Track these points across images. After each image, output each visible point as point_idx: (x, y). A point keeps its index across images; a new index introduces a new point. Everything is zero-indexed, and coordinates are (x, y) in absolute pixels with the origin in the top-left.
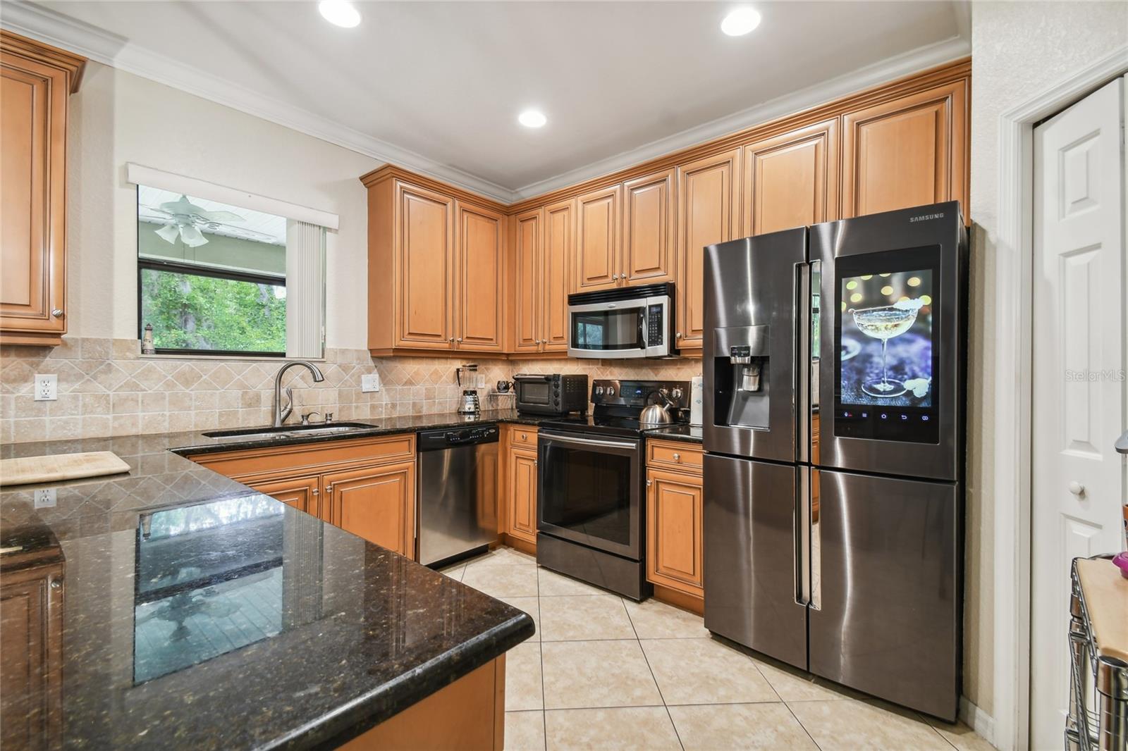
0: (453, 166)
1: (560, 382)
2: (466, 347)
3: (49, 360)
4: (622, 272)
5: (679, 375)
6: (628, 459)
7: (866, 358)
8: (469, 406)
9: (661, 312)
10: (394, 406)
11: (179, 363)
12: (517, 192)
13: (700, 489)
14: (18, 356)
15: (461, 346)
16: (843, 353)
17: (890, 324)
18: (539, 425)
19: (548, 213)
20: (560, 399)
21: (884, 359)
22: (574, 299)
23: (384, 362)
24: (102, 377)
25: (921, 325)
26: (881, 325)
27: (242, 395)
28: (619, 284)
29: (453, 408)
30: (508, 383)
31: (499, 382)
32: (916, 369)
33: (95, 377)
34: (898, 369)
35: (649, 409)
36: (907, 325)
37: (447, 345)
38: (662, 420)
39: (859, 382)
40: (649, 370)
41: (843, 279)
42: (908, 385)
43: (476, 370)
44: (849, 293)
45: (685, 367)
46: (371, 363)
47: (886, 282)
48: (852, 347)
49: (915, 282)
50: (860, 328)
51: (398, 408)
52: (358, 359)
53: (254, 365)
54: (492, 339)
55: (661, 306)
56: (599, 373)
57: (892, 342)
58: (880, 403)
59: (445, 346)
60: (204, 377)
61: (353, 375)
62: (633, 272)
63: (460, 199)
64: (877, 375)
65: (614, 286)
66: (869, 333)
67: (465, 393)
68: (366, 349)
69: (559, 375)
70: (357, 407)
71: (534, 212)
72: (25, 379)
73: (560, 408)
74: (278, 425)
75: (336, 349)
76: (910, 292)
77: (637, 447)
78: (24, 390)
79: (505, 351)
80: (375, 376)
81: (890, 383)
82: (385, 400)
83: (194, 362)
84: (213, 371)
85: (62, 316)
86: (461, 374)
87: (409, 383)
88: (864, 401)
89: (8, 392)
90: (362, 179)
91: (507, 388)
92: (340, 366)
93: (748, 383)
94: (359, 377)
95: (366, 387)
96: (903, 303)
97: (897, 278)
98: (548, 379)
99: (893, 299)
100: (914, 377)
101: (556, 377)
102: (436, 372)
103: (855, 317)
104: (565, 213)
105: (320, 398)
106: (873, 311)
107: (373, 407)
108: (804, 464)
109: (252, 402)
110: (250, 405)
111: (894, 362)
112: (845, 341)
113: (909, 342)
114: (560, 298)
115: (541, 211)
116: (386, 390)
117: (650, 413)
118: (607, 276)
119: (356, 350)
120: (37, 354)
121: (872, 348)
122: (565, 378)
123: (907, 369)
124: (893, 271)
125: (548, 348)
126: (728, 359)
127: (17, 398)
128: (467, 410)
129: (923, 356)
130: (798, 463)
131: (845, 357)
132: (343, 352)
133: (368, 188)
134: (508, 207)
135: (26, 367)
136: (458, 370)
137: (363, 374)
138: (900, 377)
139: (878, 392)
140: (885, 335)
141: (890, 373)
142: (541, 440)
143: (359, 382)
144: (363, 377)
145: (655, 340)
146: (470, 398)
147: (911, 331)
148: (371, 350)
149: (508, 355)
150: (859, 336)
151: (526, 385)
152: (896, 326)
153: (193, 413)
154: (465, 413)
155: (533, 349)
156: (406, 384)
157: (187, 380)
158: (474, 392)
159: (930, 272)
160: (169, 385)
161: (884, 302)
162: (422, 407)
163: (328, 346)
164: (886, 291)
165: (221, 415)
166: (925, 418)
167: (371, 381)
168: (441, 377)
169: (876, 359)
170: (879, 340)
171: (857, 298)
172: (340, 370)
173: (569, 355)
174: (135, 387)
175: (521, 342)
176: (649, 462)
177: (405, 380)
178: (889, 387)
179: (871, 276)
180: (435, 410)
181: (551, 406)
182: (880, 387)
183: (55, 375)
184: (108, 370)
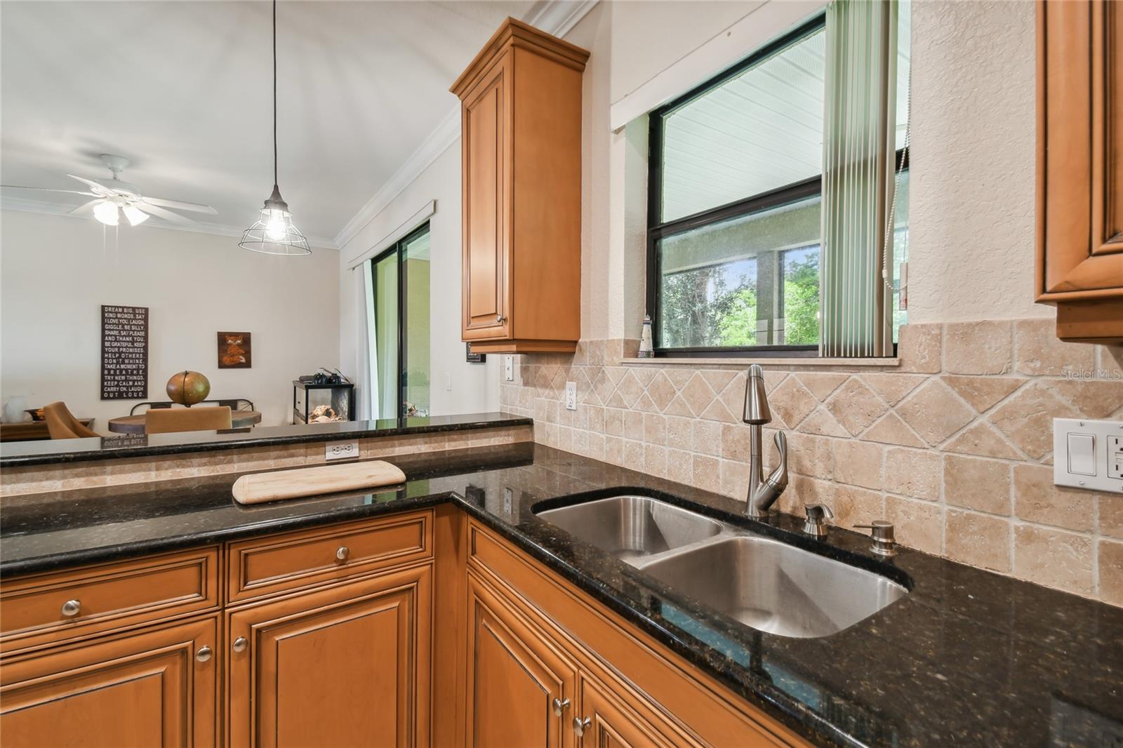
3: (573, 367)
14: (561, 363)
27: (723, 434)
60: (678, 393)
61: (1009, 415)
70: (1027, 537)
72: (563, 386)
75: (940, 327)
78: (563, 397)
84: (687, 383)
89: (557, 398)
92: (952, 381)
94: (1041, 424)
105: (883, 472)
119: (1022, 324)
120: (567, 362)
127: (560, 406)
135: (564, 374)
137: (1060, 411)
143: (1041, 445)
153: (666, 450)
157: (660, 398)
160: (646, 403)
172: (955, 394)
174: (620, 402)
183: (575, 383)
184: (603, 380)
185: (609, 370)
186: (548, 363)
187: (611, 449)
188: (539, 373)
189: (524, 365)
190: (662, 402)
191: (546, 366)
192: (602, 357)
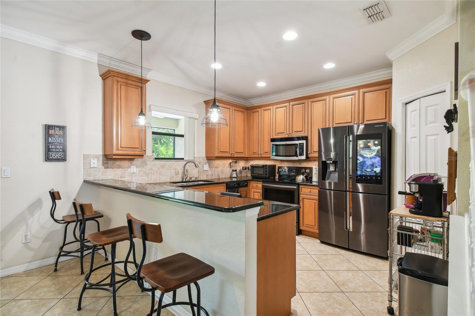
0: (230, 95)
1: (267, 167)
2: (236, 155)
3: (134, 162)
4: (289, 132)
5: (308, 165)
6: (294, 191)
7: (364, 162)
8: (234, 175)
9: (303, 146)
10: (212, 175)
11: (161, 162)
12: (249, 101)
13: (317, 200)
14: (128, 161)
15: (234, 155)
16: (358, 161)
17: (370, 153)
18: (262, 181)
19: (262, 110)
20: (267, 173)
21: (369, 163)
22: (273, 140)
23: (210, 160)
24: (145, 166)
25: (378, 154)
26: (368, 153)
27: (175, 172)
28: (289, 136)
29: (228, 175)
30: (246, 167)
31: (243, 167)
32: (377, 165)
33: (143, 167)
34: (372, 165)
35: (298, 176)
36: (374, 154)
37: (230, 155)
38: (303, 179)
39: (362, 168)
40: (298, 163)
41: (358, 141)
42: (375, 169)
43: (237, 163)
44: (360, 144)
45: (311, 162)
46: (206, 161)
47: (369, 142)
48: (360, 159)
49: (376, 142)
50: (363, 154)
51: (213, 176)
52: (203, 160)
53: (178, 162)
54: (242, 153)
55: (303, 143)
56: (280, 164)
57: (371, 158)
58: (368, 174)
59: (229, 155)
62: (293, 132)
63: (234, 106)
64: (367, 166)
65: (287, 136)
66: (365, 155)
67: (233, 171)
68: (205, 156)
69: (267, 165)
70: (203, 175)
71: (257, 110)
72: (129, 167)
73: (267, 176)
74: (184, 181)
76: (375, 145)
77: (297, 187)
78: (129, 170)
79: (247, 157)
80: (207, 165)
81: (370, 169)
82: (210, 173)
83: (164, 162)
85: (145, 151)
86: (231, 164)
87: (217, 167)
88: (364, 174)
89: (126, 171)
90: (204, 102)
91: (246, 169)
93: (332, 168)
94: (203, 166)
95: (205, 169)
96: (373, 148)
97: (372, 141)
98: (263, 166)
99: (371, 147)
100: (376, 167)
101: (266, 166)
102: (224, 164)
103: (361, 151)
104: (269, 111)
105: (193, 172)
106: (366, 150)
107: (207, 175)
108: (348, 191)
109: (177, 174)
110: (177, 175)
111: (371, 163)
112: (359, 157)
113: (375, 158)
114: (267, 139)
115: (260, 109)
116: (210, 170)
117: (299, 177)
118: (284, 133)
119: (202, 157)
120: (132, 161)
121: (365, 159)
122: (269, 166)
123: (374, 165)
124: (371, 139)
125: (262, 156)
126: (326, 161)
127: (128, 172)
128: (234, 176)
129: (378, 162)
130: (346, 191)
131: (358, 162)
132: (199, 157)
133: (206, 104)
134: (248, 108)
135: (130, 164)
136: (230, 163)
137: (204, 164)
138: (373, 167)
139: (367, 171)
140: (369, 156)
141: (370, 166)
142: (263, 186)
144: (204, 165)
145: (301, 154)
146: (235, 172)
147: (375, 155)
148: (206, 157)
149: (247, 158)
150: (362, 156)
151: (254, 168)
152: (372, 154)
153: (164, 177)
154: (233, 178)
155: (257, 156)
156: (215, 168)
157: (163, 167)
158: (236, 171)
159: (380, 140)
160: (159, 169)
161: (369, 147)
162: (220, 175)
163: (196, 156)
164: (369, 144)
165: (170, 178)
166: (379, 178)
167: (206, 167)
168: (225, 165)
169: (367, 163)
170: (367, 157)
171: (362, 146)
173: (271, 158)
174: (152, 169)
175: (252, 154)
176: (300, 192)
177: (215, 166)
178: (370, 170)
179: (365, 140)
180: (224, 177)
181: (264, 175)
182: (368, 170)
183: (135, 166)
184: (146, 165)
185: (148, 163)
186: (121, 161)
187: (149, 180)
188: (116, 164)
189: (105, 162)
190: (163, 168)
191: (120, 162)
192: (146, 159)
